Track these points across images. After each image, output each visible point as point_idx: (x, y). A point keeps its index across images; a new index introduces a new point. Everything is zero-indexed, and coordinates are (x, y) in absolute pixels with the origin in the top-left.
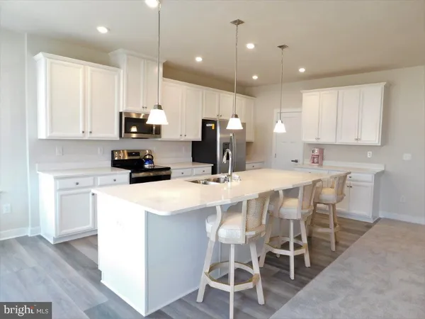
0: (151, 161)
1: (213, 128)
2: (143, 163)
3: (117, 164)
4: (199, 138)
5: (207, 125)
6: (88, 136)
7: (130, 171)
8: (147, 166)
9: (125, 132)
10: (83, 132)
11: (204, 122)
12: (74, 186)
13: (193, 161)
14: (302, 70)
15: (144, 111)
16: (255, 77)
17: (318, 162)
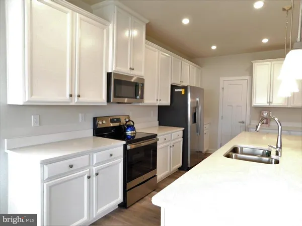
0: (132, 127)
1: (183, 93)
2: (125, 130)
3: (99, 132)
4: (166, 102)
5: (176, 90)
6: (75, 101)
7: (124, 142)
8: (129, 133)
9: (115, 96)
10: (71, 96)
11: (173, 87)
12: (68, 169)
13: (160, 124)
14: (265, 41)
15: (132, 73)
16: (214, 47)
17: (267, 123)
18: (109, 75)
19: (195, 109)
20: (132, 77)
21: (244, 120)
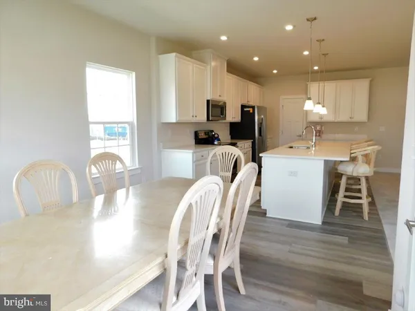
0: (218, 138)
1: (251, 111)
4: (238, 119)
5: (245, 109)
8: (216, 142)
9: (212, 116)
11: (243, 107)
12: (201, 158)
15: (220, 99)
16: (275, 72)
17: (319, 136)
18: (208, 101)
19: (260, 124)
20: (220, 102)
21: (301, 133)
